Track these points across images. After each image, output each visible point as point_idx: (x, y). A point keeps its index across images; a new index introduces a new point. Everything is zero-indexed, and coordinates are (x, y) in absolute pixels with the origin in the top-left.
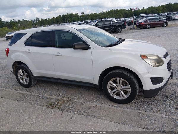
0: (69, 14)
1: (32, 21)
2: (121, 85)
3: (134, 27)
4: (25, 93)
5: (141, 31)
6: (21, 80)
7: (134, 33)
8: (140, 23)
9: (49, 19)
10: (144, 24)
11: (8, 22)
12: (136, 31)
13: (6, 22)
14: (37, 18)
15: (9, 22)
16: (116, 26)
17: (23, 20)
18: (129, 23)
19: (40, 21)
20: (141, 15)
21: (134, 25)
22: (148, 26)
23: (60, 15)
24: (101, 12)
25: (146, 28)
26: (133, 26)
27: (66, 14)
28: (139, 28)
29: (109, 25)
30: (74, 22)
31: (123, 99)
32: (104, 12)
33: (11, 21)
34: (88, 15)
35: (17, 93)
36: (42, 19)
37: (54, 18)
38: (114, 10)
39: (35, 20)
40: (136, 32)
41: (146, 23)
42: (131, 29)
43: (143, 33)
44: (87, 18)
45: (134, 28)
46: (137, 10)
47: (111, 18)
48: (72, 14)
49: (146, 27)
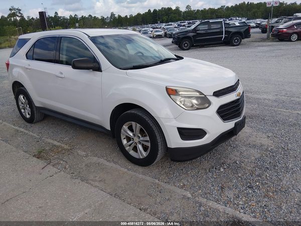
0: (165, 8)
1: (103, 19)
2: (139, 135)
3: (268, 36)
4: (22, 130)
5: (277, 45)
6: (23, 111)
7: (263, 48)
8: (279, 31)
9: (131, 16)
10: (286, 33)
11: (67, 19)
12: (270, 43)
13: (64, 19)
14: (112, 15)
15: (69, 18)
16: (231, 32)
17: (90, 15)
18: (263, 29)
19: (116, 19)
20: (297, 14)
21: (268, 32)
22: (295, 37)
23: (149, 10)
24: (222, 6)
25: (290, 40)
26: (266, 34)
27: (160, 9)
28: (277, 40)
29: (218, 30)
30: (170, 23)
31: (141, 157)
32: (228, 7)
33: (71, 16)
34: (198, 10)
35: (11, 130)
36: (119, 16)
37: (139, 14)
38: (246, 3)
39: (108, 17)
40: (269, 45)
41: (290, 31)
42: (263, 40)
43: (277, 50)
44: (196, 15)
45: (267, 39)
46: (278, 5)
47: (239, 17)
48: (170, 9)
49: (290, 38)
